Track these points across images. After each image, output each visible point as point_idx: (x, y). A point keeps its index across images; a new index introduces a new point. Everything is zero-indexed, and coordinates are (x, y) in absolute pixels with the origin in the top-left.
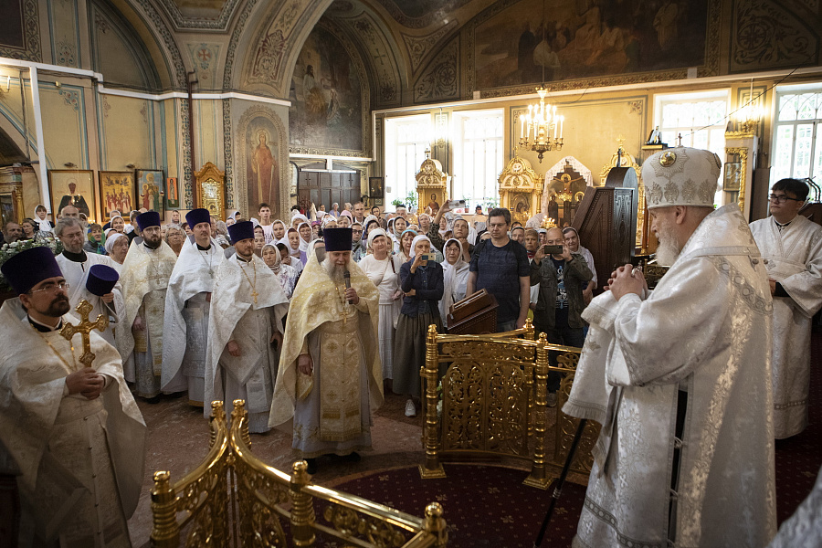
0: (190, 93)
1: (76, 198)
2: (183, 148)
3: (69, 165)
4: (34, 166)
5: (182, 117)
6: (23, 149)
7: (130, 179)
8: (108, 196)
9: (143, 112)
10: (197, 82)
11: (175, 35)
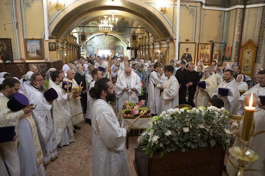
0: (245, 5)
1: (188, 54)
2: (237, 33)
3: (187, 40)
4: (174, 40)
5: (239, 17)
6: (171, 34)
7: (210, 46)
8: (200, 54)
9: (220, 17)
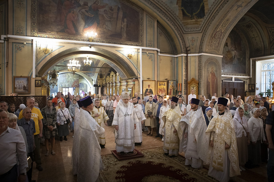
0: (187, 54)
1: (150, 89)
2: (184, 73)
3: (149, 79)
4: (139, 79)
5: (184, 62)
6: (136, 74)
7: (166, 83)
8: (159, 89)
9: (171, 61)
10: (190, 50)
11: (183, 35)
